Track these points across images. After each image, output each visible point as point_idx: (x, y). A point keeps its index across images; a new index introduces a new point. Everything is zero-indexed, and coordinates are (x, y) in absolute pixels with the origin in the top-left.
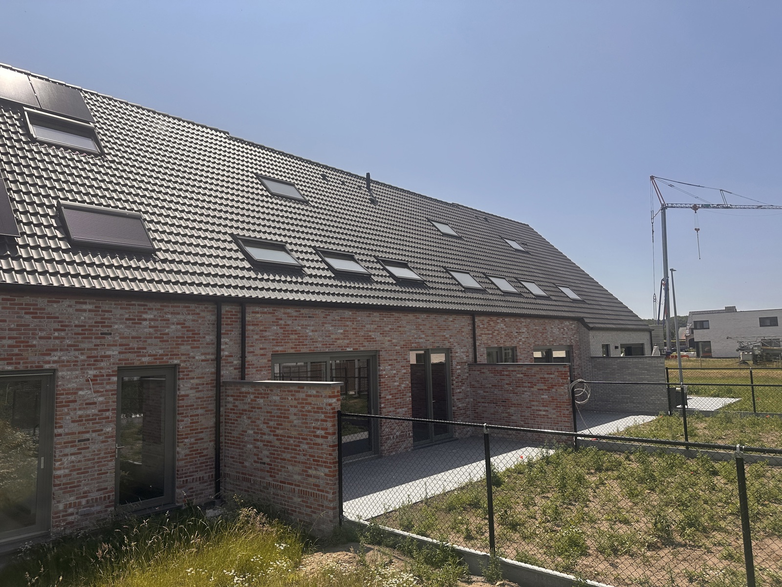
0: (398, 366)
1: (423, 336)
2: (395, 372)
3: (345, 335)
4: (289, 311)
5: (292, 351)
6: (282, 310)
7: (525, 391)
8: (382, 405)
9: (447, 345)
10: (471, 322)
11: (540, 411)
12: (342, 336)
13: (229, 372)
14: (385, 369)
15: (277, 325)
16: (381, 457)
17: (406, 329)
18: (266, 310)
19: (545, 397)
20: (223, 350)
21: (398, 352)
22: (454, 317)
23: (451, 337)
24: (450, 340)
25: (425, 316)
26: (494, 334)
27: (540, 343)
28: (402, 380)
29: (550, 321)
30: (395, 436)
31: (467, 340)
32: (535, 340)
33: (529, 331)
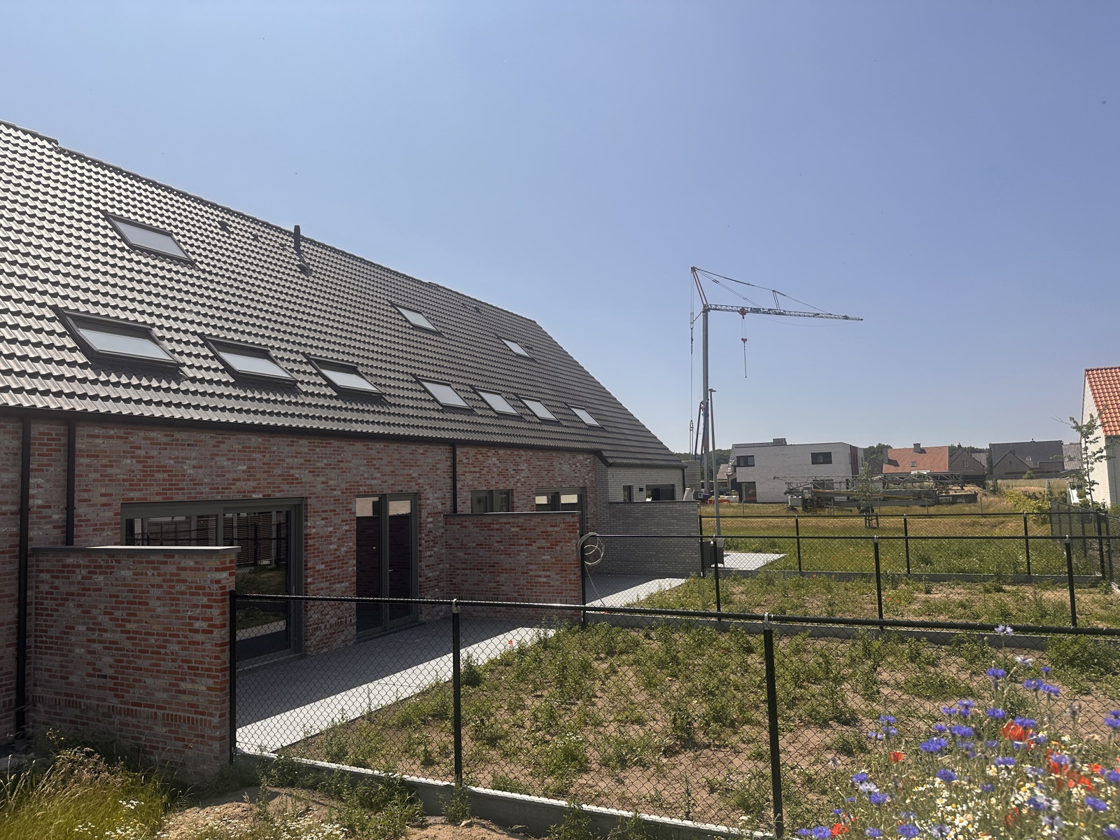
0: (336, 520)
1: (378, 475)
2: (331, 529)
3: (250, 473)
4: (152, 434)
5: (158, 499)
6: (142, 434)
7: (521, 551)
8: (309, 580)
9: (415, 488)
10: (451, 455)
11: (540, 576)
12: (245, 476)
13: (42, 533)
14: (315, 525)
15: (132, 457)
16: (304, 656)
17: (351, 465)
18: (112, 432)
19: (547, 557)
20: (33, 496)
21: (337, 500)
22: (426, 447)
23: (419, 477)
24: (419, 481)
25: (382, 445)
26: (483, 472)
27: (545, 484)
28: (342, 540)
29: (558, 455)
30: (328, 625)
31: (443, 481)
32: (538, 480)
33: (531, 467)
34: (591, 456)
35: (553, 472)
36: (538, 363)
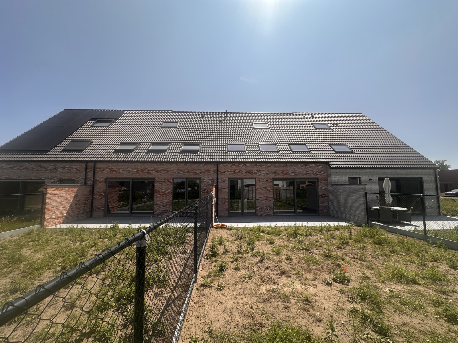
0: (165, 184)
1: (181, 172)
2: (163, 186)
3: (137, 172)
9: (198, 176)
10: (216, 166)
14: (157, 185)
17: (171, 170)
21: (165, 179)
22: (204, 164)
23: (200, 173)
24: (200, 174)
25: (184, 164)
26: (236, 172)
27: (280, 176)
28: (167, 189)
29: (292, 165)
30: (161, 210)
31: (212, 174)
32: (275, 174)
33: (269, 170)
34: (323, 165)
35: (287, 172)
36: (332, 130)
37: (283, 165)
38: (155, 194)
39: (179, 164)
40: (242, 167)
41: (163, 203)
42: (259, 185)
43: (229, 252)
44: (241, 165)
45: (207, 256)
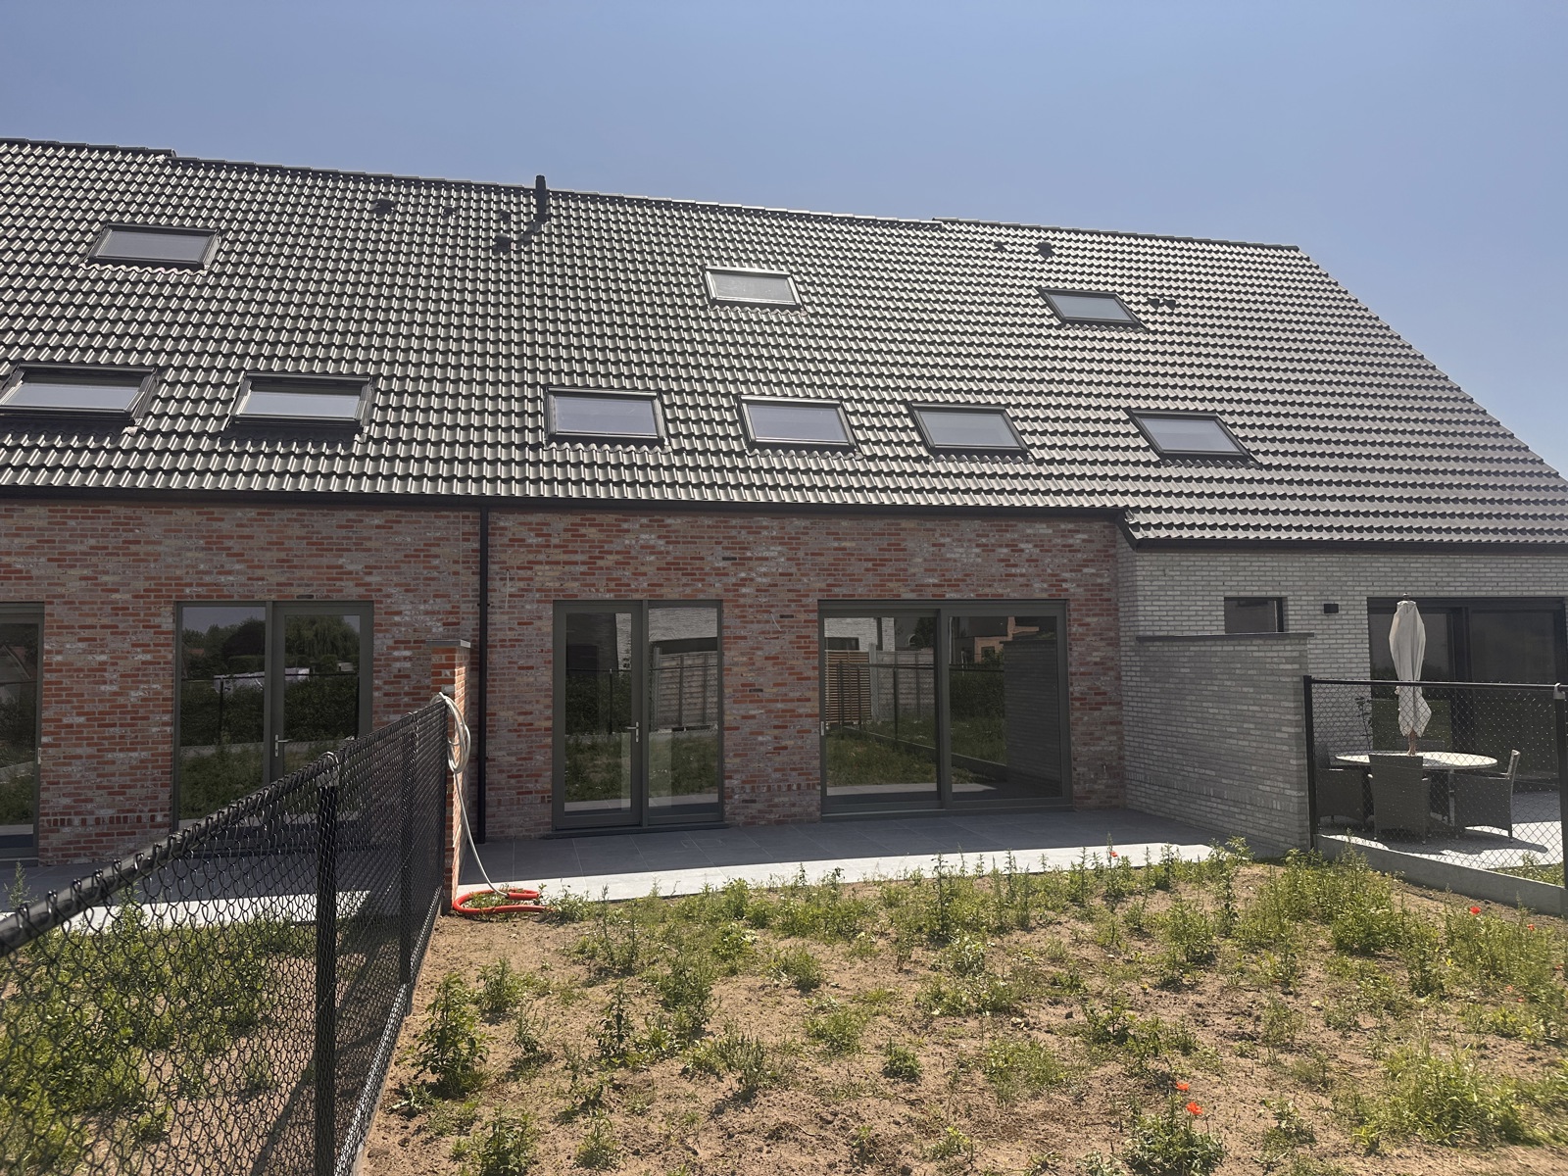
1: (237, 567)
2: (103, 658)
9: (352, 593)
10: (473, 529)
14: (60, 650)
17: (160, 548)
21: (117, 609)
22: (392, 514)
23: (369, 570)
24: (368, 579)
25: (252, 513)
26: (600, 563)
27: (861, 591)
28: (133, 677)
29: (929, 525)
30: (91, 820)
31: (452, 579)
32: (830, 580)
33: (801, 554)
34: (1097, 526)
35: (902, 565)
36: (1148, 331)
37: (878, 525)
38: (45, 715)
39: (217, 511)
40: (640, 535)
41: (109, 769)
42: (742, 643)
43: (547, 1058)
44: (633, 524)
45: (407, 1097)
